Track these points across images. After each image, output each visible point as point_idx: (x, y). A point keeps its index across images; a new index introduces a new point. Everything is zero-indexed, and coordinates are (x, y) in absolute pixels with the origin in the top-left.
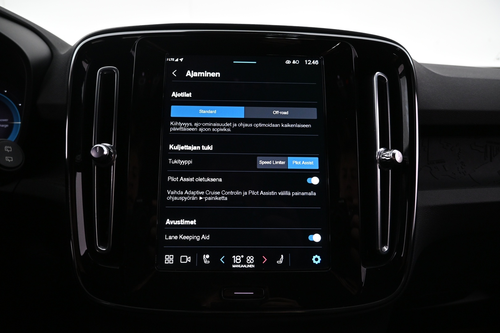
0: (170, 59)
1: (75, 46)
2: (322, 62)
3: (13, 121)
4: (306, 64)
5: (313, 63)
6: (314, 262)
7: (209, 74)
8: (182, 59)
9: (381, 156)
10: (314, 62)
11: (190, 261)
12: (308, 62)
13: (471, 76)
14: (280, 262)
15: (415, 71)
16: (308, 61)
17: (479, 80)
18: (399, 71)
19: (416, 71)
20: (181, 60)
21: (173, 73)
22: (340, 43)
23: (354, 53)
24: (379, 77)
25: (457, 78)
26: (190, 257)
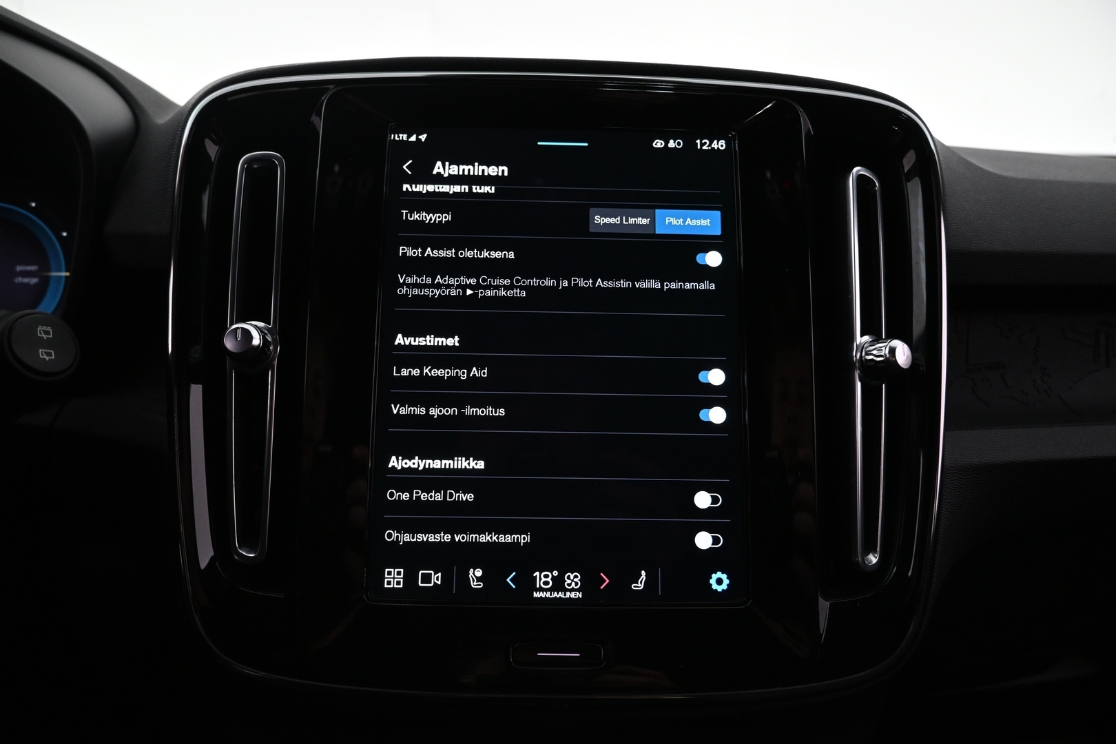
0: (399, 137)
1: (190, 106)
2: (735, 144)
3: (49, 270)
4: (699, 147)
5: (713, 146)
6: (715, 586)
7: (483, 171)
8: (425, 135)
9: (863, 354)
10: (715, 145)
11: (439, 583)
12: (704, 144)
13: (1063, 175)
14: (640, 585)
15: (940, 165)
16: (703, 142)
17: (1081, 185)
18: (904, 164)
19: (943, 166)
20: (423, 137)
21: (404, 167)
22: (774, 102)
23: (806, 125)
24: (860, 178)
25: (1033, 183)
26: (439, 574)
